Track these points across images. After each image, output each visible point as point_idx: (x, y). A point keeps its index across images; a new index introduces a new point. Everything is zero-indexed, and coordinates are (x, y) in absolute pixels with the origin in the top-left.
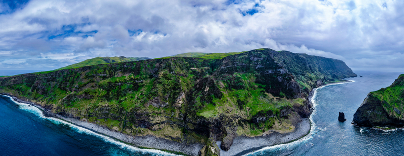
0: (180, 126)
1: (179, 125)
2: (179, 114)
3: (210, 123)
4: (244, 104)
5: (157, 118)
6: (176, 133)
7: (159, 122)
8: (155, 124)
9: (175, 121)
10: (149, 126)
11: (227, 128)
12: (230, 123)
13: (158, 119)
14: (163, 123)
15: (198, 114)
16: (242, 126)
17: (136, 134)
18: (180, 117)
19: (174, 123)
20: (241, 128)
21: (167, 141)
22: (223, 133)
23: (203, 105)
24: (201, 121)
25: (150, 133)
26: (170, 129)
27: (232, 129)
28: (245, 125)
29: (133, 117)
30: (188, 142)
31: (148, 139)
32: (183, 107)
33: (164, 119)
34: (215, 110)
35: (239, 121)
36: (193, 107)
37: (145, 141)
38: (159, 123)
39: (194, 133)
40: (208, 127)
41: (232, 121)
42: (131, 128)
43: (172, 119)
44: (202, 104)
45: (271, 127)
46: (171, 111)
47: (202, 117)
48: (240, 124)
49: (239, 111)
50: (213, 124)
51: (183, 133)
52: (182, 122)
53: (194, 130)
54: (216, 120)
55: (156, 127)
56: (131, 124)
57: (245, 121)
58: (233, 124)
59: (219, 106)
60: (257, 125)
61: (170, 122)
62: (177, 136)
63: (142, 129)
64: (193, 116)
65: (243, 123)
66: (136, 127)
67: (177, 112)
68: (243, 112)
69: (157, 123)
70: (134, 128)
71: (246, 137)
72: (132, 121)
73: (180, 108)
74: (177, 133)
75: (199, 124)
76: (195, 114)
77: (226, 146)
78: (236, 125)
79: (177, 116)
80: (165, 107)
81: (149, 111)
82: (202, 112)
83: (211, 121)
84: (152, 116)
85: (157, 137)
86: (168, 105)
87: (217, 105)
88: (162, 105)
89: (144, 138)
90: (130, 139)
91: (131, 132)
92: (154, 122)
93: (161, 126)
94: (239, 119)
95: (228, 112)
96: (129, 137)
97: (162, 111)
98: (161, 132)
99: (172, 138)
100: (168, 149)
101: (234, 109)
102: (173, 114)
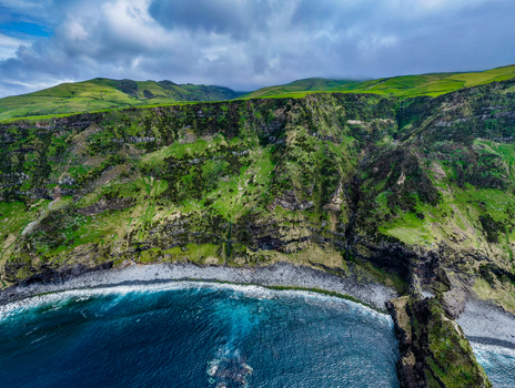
0: (338, 247)
1: (336, 245)
2: (338, 224)
4: (503, 230)
5: (292, 231)
6: (332, 259)
7: (296, 238)
8: (289, 242)
9: (328, 237)
10: (276, 244)
11: (451, 274)
12: (457, 265)
13: (295, 233)
14: (304, 239)
15: (381, 230)
16: (490, 281)
17: (256, 264)
18: (339, 230)
19: (326, 240)
20: (486, 284)
21: (317, 273)
22: (438, 279)
23: (394, 214)
24: (391, 247)
25: (281, 257)
26: (318, 250)
27: (460, 279)
28: (498, 282)
29: (245, 233)
30: (359, 279)
31: (281, 271)
32: (344, 212)
33: (307, 233)
34: (423, 230)
35: (481, 267)
36: (369, 215)
37: (276, 274)
38: (297, 240)
39: (369, 265)
40: (407, 262)
41: (464, 263)
42: (244, 254)
43: (323, 233)
44: (392, 211)
46: (321, 218)
48: (483, 273)
49: (484, 244)
51: (345, 258)
52: (343, 240)
53: (371, 259)
55: (292, 247)
56: (244, 247)
58: (467, 269)
59: (434, 221)
61: (318, 238)
62: (336, 265)
63: (266, 252)
64: (371, 233)
65: (494, 276)
66: (255, 250)
67: (332, 221)
68: (496, 249)
69: (293, 240)
70: (251, 253)
72: (245, 239)
73: (338, 213)
74: (335, 260)
75: (385, 252)
76: (376, 229)
77: (451, 311)
78: (472, 272)
79: (333, 228)
80: (307, 210)
81: (278, 218)
82: (391, 228)
84: (284, 228)
85: (296, 264)
86: (313, 207)
87: (427, 219)
88: (302, 206)
89: (271, 268)
90: (247, 274)
91: (247, 262)
92: (288, 238)
93: (301, 245)
94: (484, 262)
95: (454, 240)
96: (244, 272)
97: (302, 217)
99: (325, 267)
100: (322, 288)
101: (471, 236)
102: (324, 224)
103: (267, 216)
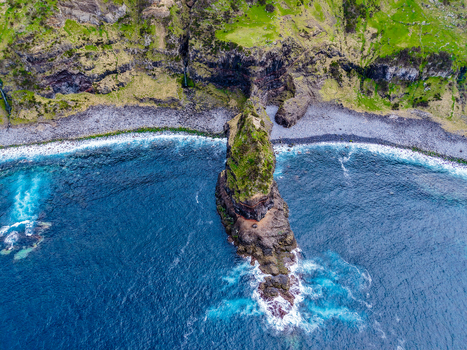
0: (172, 71)
1: (170, 69)
2: (167, 37)
3: (253, 62)
4: (363, 15)
5: (103, 59)
6: (165, 89)
7: (112, 68)
8: (103, 76)
9: (157, 59)
10: (88, 85)
11: (299, 80)
12: (306, 68)
13: (106, 61)
14: (124, 69)
15: (220, 37)
16: (339, 80)
17: (59, 114)
18: (170, 46)
19: (155, 64)
20: (334, 83)
21: (146, 110)
22: (286, 88)
23: (236, 9)
24: (229, 56)
25: (95, 99)
26: (147, 81)
27: (309, 83)
28: (346, 79)
29: (24, 73)
30: (197, 107)
31: (97, 117)
32: (176, 19)
33: (126, 59)
34: (270, 27)
35: (333, 65)
36: (204, 16)
37: (90, 122)
38: (115, 72)
39: (211, 87)
40: (247, 72)
41: (313, 63)
42: (32, 103)
43: (149, 55)
44: (233, 7)
45: (424, 104)
46: (142, 32)
47: (232, 46)
48: (333, 72)
49: (341, 36)
50: (262, 64)
51: (184, 86)
52: (177, 60)
53: (213, 80)
54: (271, 56)
55: (109, 83)
56: (29, 94)
57: (350, 68)
58: (316, 70)
59: (285, 13)
60: (383, 87)
61: (145, 63)
62: (169, 95)
63: (70, 97)
64: (207, 44)
65: (344, 73)
66: (49, 96)
67: (159, 33)
68: (352, 41)
69: (108, 73)
70: (45, 101)
71: (341, 107)
72: (27, 83)
73: (166, 21)
74: (169, 88)
75: (225, 64)
76: (213, 37)
77: (288, 118)
78: (321, 73)
79: (161, 46)
80: (120, 20)
81: (72, 41)
82: (232, 30)
83: (257, 58)
84: (87, 55)
85: (119, 105)
86: (128, 16)
87: (278, 11)
88: (109, 16)
89: (82, 116)
90: (45, 131)
91: (40, 115)
92: (99, 70)
93: (121, 78)
94: (335, 59)
95: (307, 36)
96: (40, 128)
97: (113, 35)
98: (124, 92)
99: (157, 101)
100: (151, 126)
101: (327, 28)
102: (147, 41)
103: (50, 37)
